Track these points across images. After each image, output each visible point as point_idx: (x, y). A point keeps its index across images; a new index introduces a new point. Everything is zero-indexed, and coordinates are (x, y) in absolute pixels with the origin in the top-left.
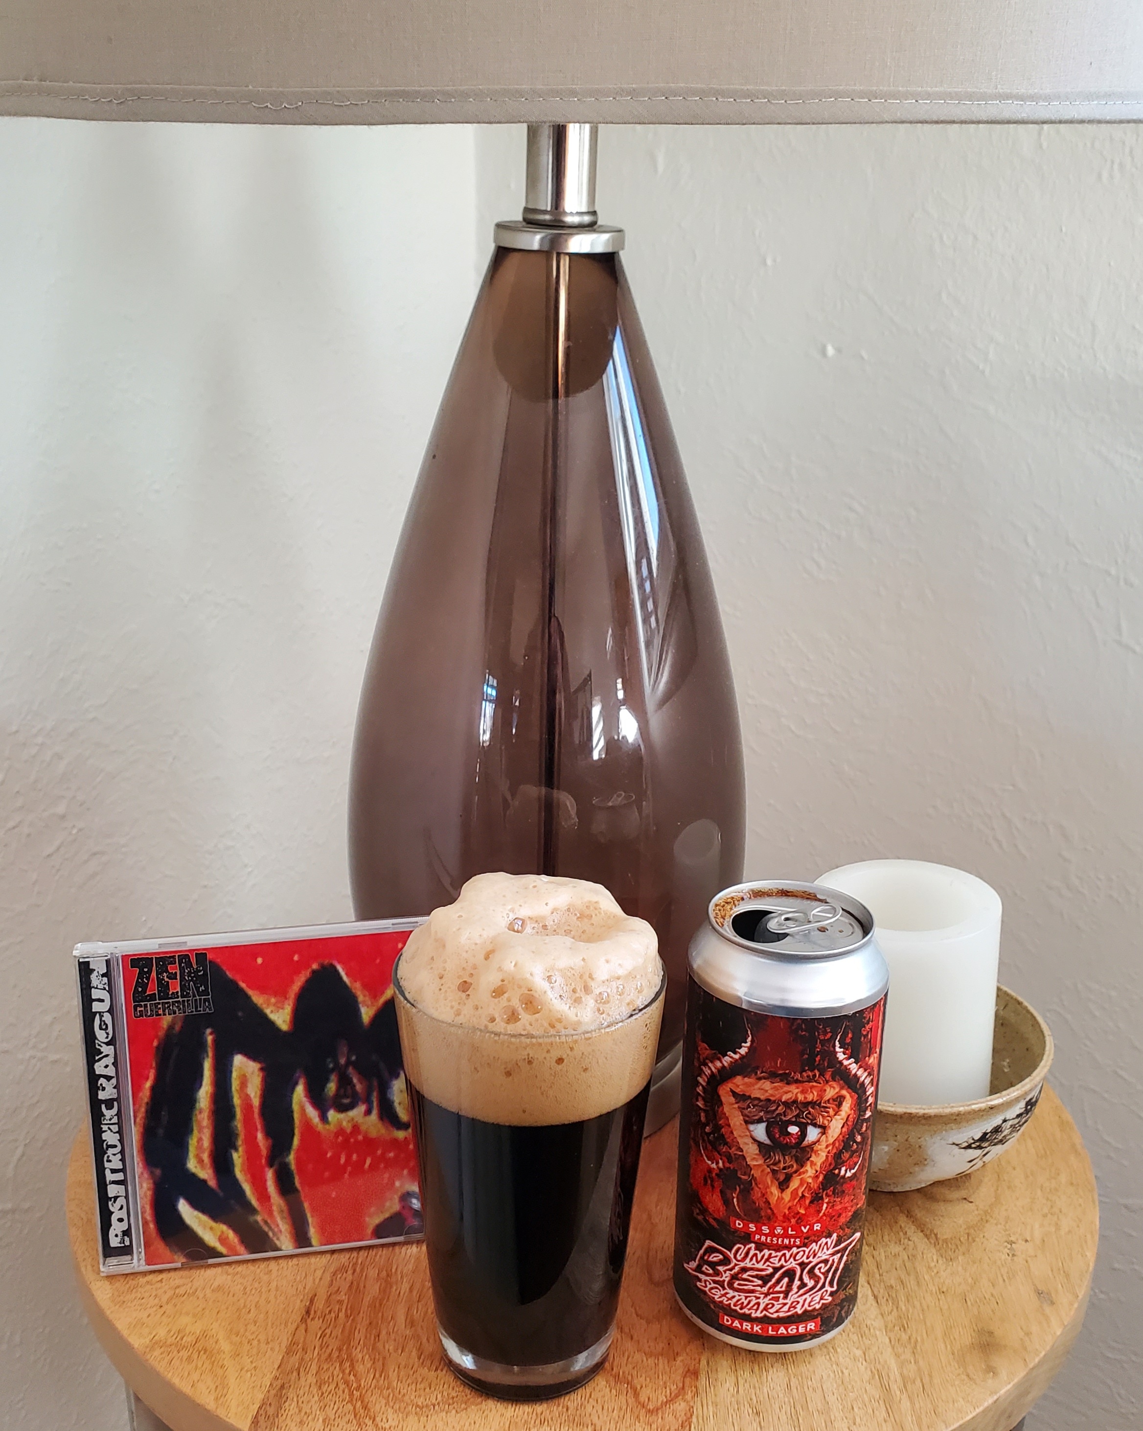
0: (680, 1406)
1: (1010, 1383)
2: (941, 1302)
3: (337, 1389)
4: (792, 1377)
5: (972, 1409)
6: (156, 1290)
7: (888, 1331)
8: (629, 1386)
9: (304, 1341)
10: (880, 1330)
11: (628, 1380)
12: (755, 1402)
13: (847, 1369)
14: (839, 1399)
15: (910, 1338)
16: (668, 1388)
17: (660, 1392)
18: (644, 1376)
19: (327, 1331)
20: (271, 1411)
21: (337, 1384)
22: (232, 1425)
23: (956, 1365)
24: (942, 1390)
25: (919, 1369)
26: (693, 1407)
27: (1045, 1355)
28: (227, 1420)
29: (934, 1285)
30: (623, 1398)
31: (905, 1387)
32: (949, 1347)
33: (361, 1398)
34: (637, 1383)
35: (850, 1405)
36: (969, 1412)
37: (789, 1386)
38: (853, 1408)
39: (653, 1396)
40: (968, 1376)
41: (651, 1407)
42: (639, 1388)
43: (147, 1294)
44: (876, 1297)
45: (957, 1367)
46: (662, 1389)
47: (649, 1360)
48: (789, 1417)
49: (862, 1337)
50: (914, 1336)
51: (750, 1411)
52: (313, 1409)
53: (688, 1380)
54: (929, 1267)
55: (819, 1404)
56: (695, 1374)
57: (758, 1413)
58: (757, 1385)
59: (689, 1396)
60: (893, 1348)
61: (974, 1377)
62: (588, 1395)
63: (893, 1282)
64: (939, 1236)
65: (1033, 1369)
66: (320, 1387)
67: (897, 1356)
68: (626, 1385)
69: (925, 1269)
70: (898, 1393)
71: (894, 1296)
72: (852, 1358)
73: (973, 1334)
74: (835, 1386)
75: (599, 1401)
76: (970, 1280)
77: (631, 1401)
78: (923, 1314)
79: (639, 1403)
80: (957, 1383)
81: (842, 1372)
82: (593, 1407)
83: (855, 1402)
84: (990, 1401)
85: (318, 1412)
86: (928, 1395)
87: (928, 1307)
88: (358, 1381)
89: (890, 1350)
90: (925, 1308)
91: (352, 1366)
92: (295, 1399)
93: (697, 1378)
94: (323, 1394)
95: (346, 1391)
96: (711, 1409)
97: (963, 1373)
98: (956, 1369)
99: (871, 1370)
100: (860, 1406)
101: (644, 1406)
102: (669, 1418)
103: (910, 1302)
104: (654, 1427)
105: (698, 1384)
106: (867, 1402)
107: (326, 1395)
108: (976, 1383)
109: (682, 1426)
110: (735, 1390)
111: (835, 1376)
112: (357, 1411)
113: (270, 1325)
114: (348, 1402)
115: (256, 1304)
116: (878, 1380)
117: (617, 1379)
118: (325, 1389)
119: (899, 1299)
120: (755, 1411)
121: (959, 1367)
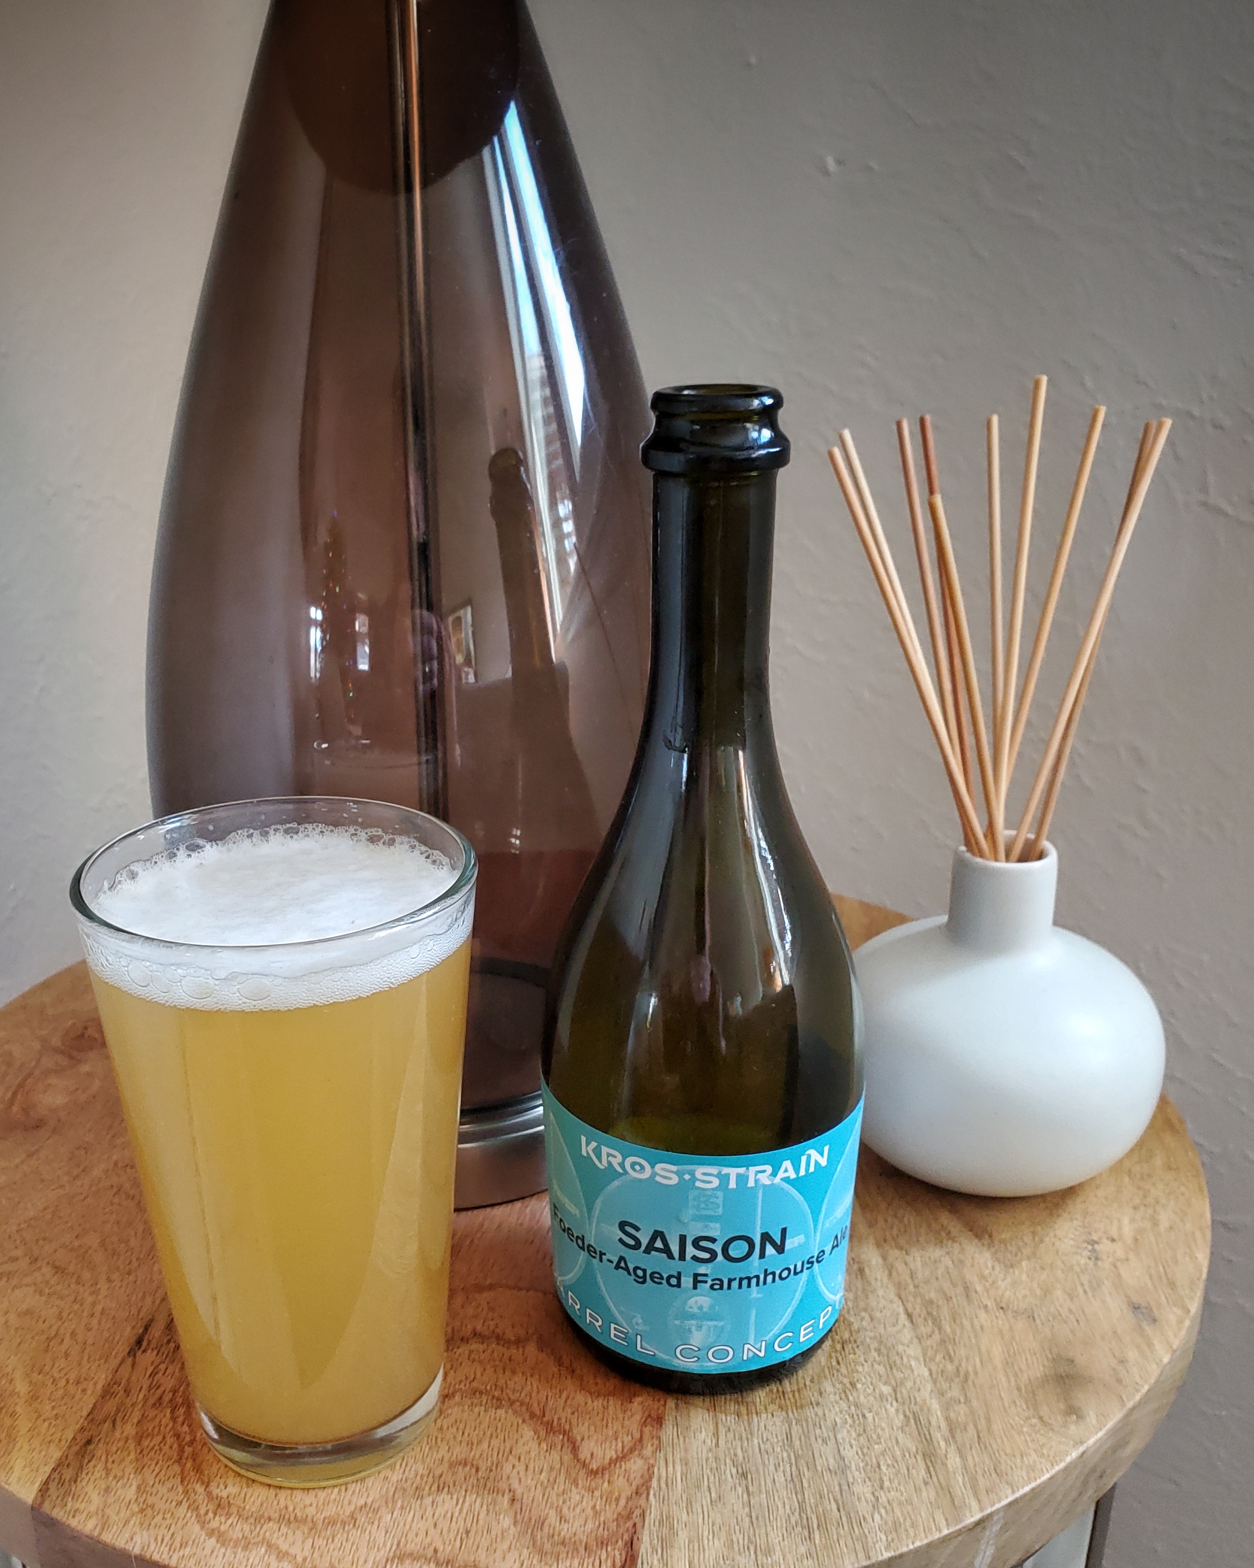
0: (635, 1465)
1: (1101, 1430)
2: (1000, 1320)
3: (162, 1445)
4: (794, 1423)
5: (1049, 1466)
7: (927, 1360)
8: (566, 1438)
9: (129, 1379)
10: (917, 1359)
11: (565, 1431)
12: (741, 1458)
13: (870, 1412)
14: (860, 1453)
15: (958, 1370)
16: (619, 1440)
17: (607, 1445)
18: (586, 1424)
19: (161, 1366)
20: (68, 1475)
21: (164, 1438)
22: (14, 1494)
23: (1023, 1404)
24: (1005, 1439)
26: (653, 1466)
27: (1148, 1391)
28: (8, 1488)
29: (989, 1297)
31: (953, 1437)
32: (1012, 1380)
33: (194, 1457)
34: (577, 1433)
35: (874, 1460)
36: (1045, 1470)
37: (789, 1437)
38: (879, 1466)
39: (598, 1452)
40: (1041, 1418)
41: (594, 1466)
42: (579, 1438)
44: (910, 1316)
45: (1025, 1407)
46: (611, 1443)
47: (596, 1401)
48: (789, 1479)
49: (891, 1368)
50: (964, 1364)
51: (734, 1471)
52: (126, 1471)
53: (647, 1430)
54: (982, 1277)
55: (831, 1461)
56: (659, 1421)
57: (744, 1475)
58: (744, 1436)
59: (648, 1451)
60: (935, 1382)
61: (1050, 1421)
62: (507, 1450)
63: (933, 1295)
64: (994, 1236)
65: (1133, 1408)
66: (139, 1443)
67: (942, 1394)
68: (561, 1437)
69: (976, 1278)
70: (942, 1444)
71: (935, 1313)
72: (877, 1396)
73: (1046, 1363)
74: (854, 1435)
75: (522, 1459)
76: (1038, 1292)
77: (568, 1457)
78: (976, 1336)
79: (579, 1461)
80: (1025, 1429)
81: (864, 1416)
82: (514, 1467)
83: (882, 1457)
84: (1075, 1454)
85: (132, 1476)
86: (986, 1447)
87: (982, 1327)
88: (192, 1432)
89: (929, 1386)
90: (978, 1328)
91: (188, 1413)
92: (103, 1459)
93: (661, 1426)
94: (142, 1450)
95: (175, 1446)
96: (678, 1468)
97: (1034, 1416)
98: (1023, 1410)
99: (904, 1412)
100: (889, 1462)
101: (585, 1465)
102: (620, 1482)
103: (958, 1321)
104: (597, 1493)
105: (662, 1434)
106: (899, 1459)
107: (144, 1452)
108: (1053, 1430)
109: (637, 1493)
110: (714, 1442)
111: (854, 1422)
112: (186, 1473)
113: (86, 1358)
114: (175, 1461)
115: (72, 1333)
116: (914, 1426)
117: (550, 1428)
118: (146, 1444)
119: (942, 1318)
120: (740, 1471)
121: (1028, 1407)
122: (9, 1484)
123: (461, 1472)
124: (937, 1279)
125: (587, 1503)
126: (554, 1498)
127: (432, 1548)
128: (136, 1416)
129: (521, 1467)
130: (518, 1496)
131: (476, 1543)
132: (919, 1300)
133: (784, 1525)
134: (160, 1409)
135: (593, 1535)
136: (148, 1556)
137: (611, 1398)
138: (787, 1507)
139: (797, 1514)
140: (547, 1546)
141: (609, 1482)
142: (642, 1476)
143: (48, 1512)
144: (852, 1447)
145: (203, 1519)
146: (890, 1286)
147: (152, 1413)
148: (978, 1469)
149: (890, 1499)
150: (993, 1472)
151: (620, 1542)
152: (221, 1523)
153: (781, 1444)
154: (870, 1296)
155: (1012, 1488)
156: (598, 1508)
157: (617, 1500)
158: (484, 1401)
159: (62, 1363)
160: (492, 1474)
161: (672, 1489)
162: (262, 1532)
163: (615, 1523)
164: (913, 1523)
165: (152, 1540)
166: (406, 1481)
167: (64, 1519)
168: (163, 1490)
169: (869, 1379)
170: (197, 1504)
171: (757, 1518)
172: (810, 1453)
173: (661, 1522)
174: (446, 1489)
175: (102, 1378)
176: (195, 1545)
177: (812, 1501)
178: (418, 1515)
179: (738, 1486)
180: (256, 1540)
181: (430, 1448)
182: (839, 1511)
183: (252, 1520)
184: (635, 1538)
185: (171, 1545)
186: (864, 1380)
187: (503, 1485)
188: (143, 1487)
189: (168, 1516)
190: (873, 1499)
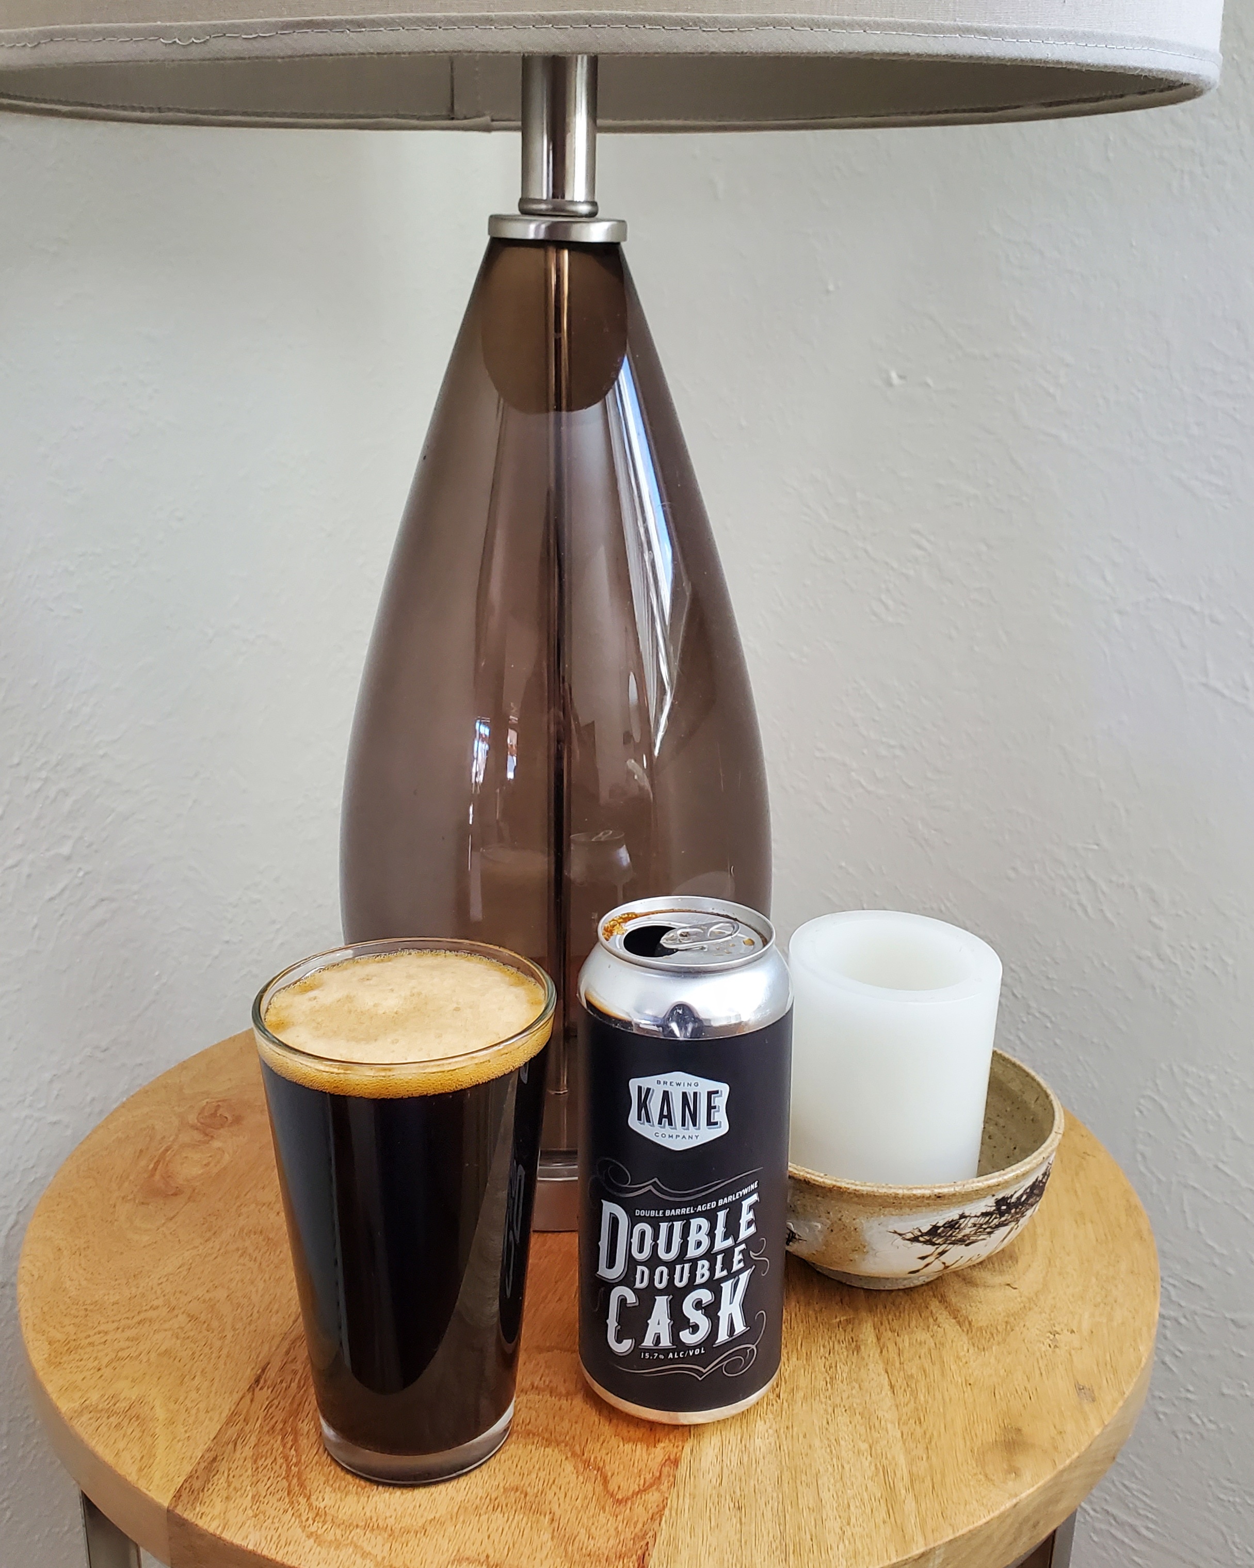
0: (653, 1497)
1: (1033, 1486)
2: (966, 1395)
3: (273, 1464)
4: (785, 1470)
5: (986, 1513)
6: (98, 1351)
7: (901, 1424)
8: (599, 1472)
9: (248, 1412)
10: (892, 1423)
11: (599, 1467)
12: (739, 1494)
13: (849, 1463)
14: (835, 1496)
15: (925, 1433)
16: (642, 1477)
17: (633, 1478)
18: (617, 1463)
19: (275, 1401)
20: (197, 1485)
21: (275, 1459)
22: (152, 1499)
23: (973, 1462)
24: (954, 1491)
25: (931, 1466)
26: (667, 1498)
27: (1078, 1457)
28: (147, 1493)
29: (960, 1376)
30: (589, 1486)
31: (912, 1485)
32: (968, 1443)
33: (299, 1475)
34: (608, 1470)
35: (846, 1502)
36: (982, 1516)
37: (780, 1480)
38: (849, 1506)
39: (624, 1485)
40: (986, 1475)
41: (620, 1497)
42: (609, 1474)
43: (86, 1356)
44: (892, 1387)
45: (975, 1465)
46: (636, 1478)
47: (626, 1446)
48: (775, 1513)
49: (870, 1429)
50: (930, 1430)
51: (732, 1505)
52: (243, 1484)
53: (666, 1470)
54: (958, 1357)
55: (811, 1501)
56: (676, 1463)
57: (739, 1508)
58: (743, 1478)
59: (664, 1487)
60: (904, 1444)
61: (993, 1478)
62: (551, 1481)
63: (914, 1371)
64: (973, 1324)
65: (1064, 1470)
66: (255, 1462)
67: (908, 1452)
68: (596, 1472)
69: (952, 1358)
70: (903, 1492)
71: (913, 1386)
72: (856, 1451)
73: (998, 1431)
74: (832, 1481)
75: (562, 1488)
76: (1002, 1372)
77: (599, 1488)
78: (944, 1407)
79: (608, 1492)
80: (972, 1483)
81: (843, 1467)
82: (555, 1494)
83: (852, 1500)
84: (1009, 1504)
85: (249, 1488)
86: (937, 1496)
87: (950, 1399)
88: (298, 1455)
89: (899, 1446)
90: (948, 1400)
91: (295, 1440)
92: (226, 1474)
93: (677, 1467)
94: (257, 1468)
95: (284, 1466)
96: (687, 1501)
97: (981, 1473)
98: (973, 1468)
99: (876, 1465)
100: (858, 1504)
101: (612, 1495)
102: (639, 1510)
103: (931, 1394)
104: (620, 1518)
105: (678, 1475)
106: (866, 1501)
107: (260, 1470)
108: (994, 1485)
109: (652, 1519)
110: (719, 1481)
111: (834, 1471)
112: (292, 1487)
113: (213, 1393)
114: (284, 1478)
115: (203, 1370)
116: (882, 1477)
117: (587, 1464)
118: (260, 1464)
119: (919, 1390)
120: (737, 1504)
121: (977, 1466)
122: (150, 1491)
123: (513, 1496)
124: (920, 1357)
125: (611, 1525)
126: (586, 1521)
127: (485, 1555)
128: (253, 1440)
129: (562, 1496)
130: (557, 1517)
131: (520, 1552)
132: (902, 1373)
133: (767, 1549)
134: (272, 1437)
135: (614, 1550)
136: (259, 1552)
137: (639, 1444)
138: (771, 1535)
139: (778, 1541)
140: (577, 1557)
141: (630, 1509)
142: (657, 1506)
143: (180, 1514)
144: (829, 1491)
145: (304, 1524)
146: (879, 1362)
147: (266, 1439)
148: (928, 1513)
149: (854, 1532)
150: (940, 1514)
151: (634, 1557)
152: (318, 1528)
153: (773, 1485)
154: (862, 1370)
155: (953, 1530)
156: (620, 1529)
157: (636, 1524)
158: (536, 1442)
159: (193, 1395)
160: (537, 1499)
161: (681, 1517)
162: (350, 1537)
163: (632, 1542)
164: (869, 1553)
165: (263, 1540)
166: (468, 1501)
167: (193, 1520)
168: (273, 1500)
169: (851, 1436)
170: (299, 1513)
171: (746, 1543)
172: (795, 1495)
173: (668, 1544)
174: (500, 1509)
175: (226, 1409)
176: (297, 1543)
177: (791, 1531)
178: (476, 1529)
179: (733, 1517)
180: (346, 1542)
181: (490, 1476)
182: (812, 1540)
183: (342, 1527)
184: (647, 1554)
185: (278, 1543)
186: (846, 1437)
187: (546, 1508)
188: (257, 1497)
189: (276, 1520)
190: (840, 1532)
